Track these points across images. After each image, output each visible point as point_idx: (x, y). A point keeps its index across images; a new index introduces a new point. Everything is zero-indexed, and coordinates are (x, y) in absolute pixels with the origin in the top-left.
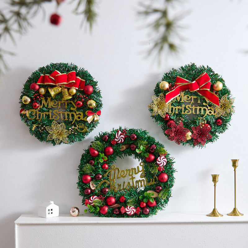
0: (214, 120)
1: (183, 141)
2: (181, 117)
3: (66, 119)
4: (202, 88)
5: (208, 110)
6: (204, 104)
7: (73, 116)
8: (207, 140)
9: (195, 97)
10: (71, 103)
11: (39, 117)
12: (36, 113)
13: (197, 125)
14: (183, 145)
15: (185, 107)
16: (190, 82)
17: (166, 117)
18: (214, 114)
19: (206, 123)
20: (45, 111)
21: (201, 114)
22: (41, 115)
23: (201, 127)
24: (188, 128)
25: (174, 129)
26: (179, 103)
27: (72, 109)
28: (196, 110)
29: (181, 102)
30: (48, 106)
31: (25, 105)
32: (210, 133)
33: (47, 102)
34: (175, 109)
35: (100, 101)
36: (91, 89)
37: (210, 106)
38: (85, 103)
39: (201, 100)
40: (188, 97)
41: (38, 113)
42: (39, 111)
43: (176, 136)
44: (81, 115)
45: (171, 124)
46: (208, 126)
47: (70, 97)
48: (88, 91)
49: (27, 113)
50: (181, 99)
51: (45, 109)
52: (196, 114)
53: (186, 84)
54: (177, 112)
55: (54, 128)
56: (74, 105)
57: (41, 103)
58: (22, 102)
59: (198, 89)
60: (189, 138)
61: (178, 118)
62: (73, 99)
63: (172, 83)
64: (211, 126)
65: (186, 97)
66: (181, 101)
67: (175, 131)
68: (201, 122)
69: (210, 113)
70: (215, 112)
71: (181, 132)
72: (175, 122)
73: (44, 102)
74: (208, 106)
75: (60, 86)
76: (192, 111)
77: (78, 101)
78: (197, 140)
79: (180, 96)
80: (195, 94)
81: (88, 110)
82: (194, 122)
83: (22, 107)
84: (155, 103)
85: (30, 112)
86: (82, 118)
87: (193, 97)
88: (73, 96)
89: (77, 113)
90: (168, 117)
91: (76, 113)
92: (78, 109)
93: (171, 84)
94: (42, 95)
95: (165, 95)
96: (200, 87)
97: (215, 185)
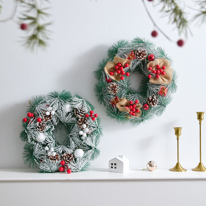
97: (178, 139)
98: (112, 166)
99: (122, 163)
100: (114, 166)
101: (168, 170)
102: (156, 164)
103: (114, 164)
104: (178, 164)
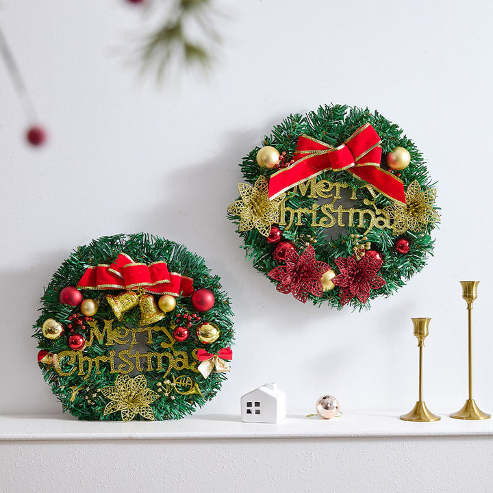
0: (390, 242)
1: (313, 295)
2: (310, 232)
3: (150, 369)
4: (362, 161)
5: (377, 216)
6: (366, 202)
7: (165, 360)
8: (374, 290)
9: (345, 185)
10: (161, 333)
11: (86, 369)
12: (77, 361)
13: (348, 254)
14: (315, 303)
15: (320, 210)
16: (332, 147)
17: (272, 235)
18: (390, 227)
19: (369, 248)
20: (98, 355)
21: (359, 226)
22: (90, 365)
23: (359, 258)
24: (326, 261)
25: (290, 265)
26: (304, 200)
27: (164, 345)
28: (346, 216)
29: (309, 197)
30: (105, 340)
31: (49, 341)
32: (380, 274)
33: (104, 331)
34: (296, 215)
35: (229, 323)
36: (209, 298)
37: (380, 206)
38: (194, 331)
39: (358, 192)
40: (327, 186)
41: (82, 359)
42: (85, 355)
43: (296, 282)
44: (182, 358)
45: (284, 250)
46: (375, 255)
47: (161, 317)
48: (202, 301)
49: (56, 360)
50: (309, 189)
51: (97, 349)
52: (347, 227)
53: (323, 152)
54: (299, 223)
55: (119, 387)
56: (169, 336)
57: (88, 335)
58: (42, 335)
59: (353, 165)
60: (329, 286)
61: (302, 236)
62: (166, 322)
63: (287, 151)
64: (383, 257)
65: (321, 184)
66: (309, 194)
67: (294, 270)
68: (358, 247)
69: (381, 223)
70: (392, 222)
71: (309, 271)
72: (295, 247)
73: (95, 331)
74: (374, 206)
75: (135, 291)
76: (337, 220)
77: (179, 326)
78: (349, 290)
79: (308, 183)
80: (346, 177)
81: (197, 346)
82: (342, 247)
83: (41, 345)
84: (246, 200)
85: (62, 358)
86: (185, 365)
87: (338, 185)
88: (168, 313)
89: (176, 353)
90: (278, 233)
91: (173, 355)
92: (179, 345)
93: (284, 153)
94: (89, 317)
95: (268, 179)
96: (357, 159)
97: (420, 345)
98: (249, 408)
99: (273, 401)
100: (253, 409)
101: (398, 418)
102: (337, 402)
103: (253, 404)
104: (419, 404)
